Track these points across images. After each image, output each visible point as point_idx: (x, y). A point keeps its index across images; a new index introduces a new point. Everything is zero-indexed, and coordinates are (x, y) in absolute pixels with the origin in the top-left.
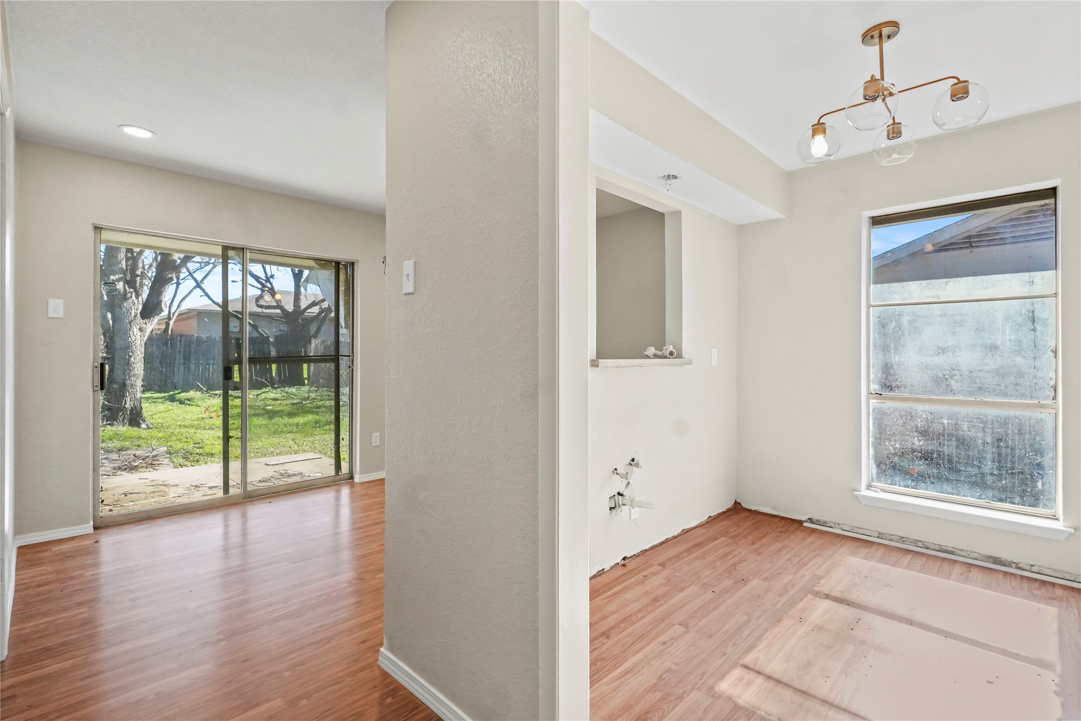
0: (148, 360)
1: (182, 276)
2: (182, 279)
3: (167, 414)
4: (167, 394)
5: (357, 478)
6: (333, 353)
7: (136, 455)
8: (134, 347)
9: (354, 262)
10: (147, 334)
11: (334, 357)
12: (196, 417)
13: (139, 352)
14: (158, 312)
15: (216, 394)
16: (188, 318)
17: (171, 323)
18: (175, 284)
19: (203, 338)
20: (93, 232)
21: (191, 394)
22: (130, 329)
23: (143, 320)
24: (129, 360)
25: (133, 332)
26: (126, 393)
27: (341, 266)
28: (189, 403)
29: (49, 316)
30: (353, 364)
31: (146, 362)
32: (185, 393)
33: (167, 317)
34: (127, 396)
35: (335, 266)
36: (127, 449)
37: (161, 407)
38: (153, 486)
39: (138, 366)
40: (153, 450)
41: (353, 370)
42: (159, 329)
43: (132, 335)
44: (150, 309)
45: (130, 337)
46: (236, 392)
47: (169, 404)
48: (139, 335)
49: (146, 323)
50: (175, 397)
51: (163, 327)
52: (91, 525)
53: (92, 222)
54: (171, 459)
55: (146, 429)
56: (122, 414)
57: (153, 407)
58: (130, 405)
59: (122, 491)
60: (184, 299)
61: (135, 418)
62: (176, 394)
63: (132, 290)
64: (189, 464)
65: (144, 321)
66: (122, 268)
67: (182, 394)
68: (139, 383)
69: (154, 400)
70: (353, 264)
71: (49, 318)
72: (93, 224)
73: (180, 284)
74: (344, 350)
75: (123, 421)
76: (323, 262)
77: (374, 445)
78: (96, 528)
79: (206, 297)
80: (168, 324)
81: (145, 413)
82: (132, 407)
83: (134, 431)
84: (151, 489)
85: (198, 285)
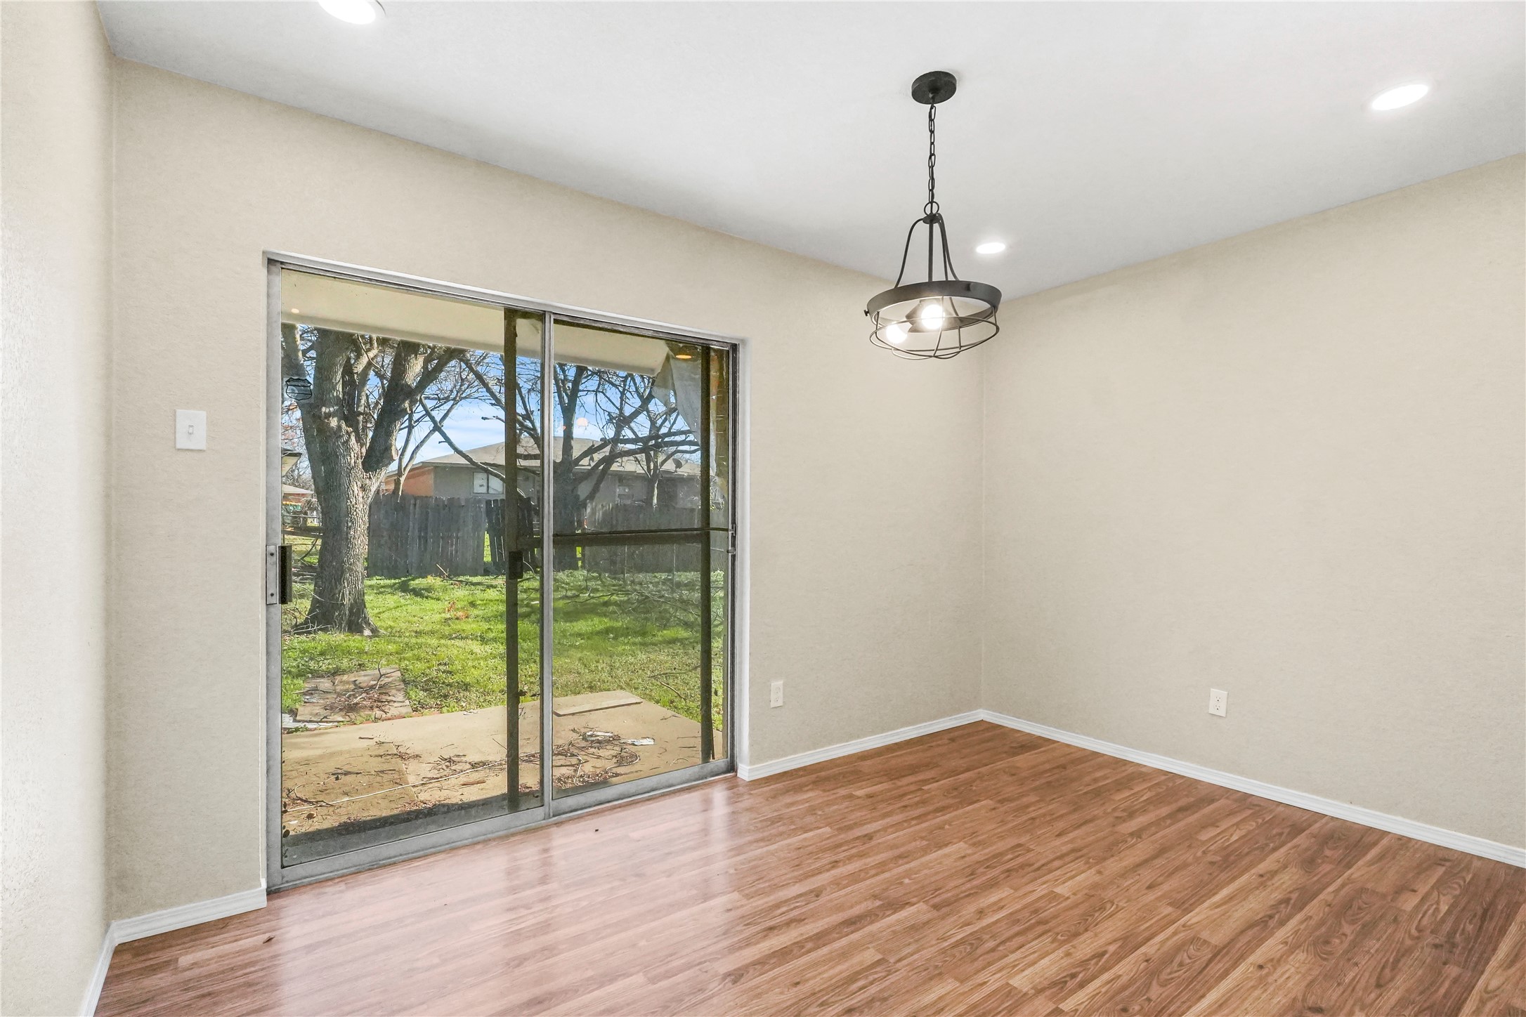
0: (373, 531)
1: (416, 417)
2: (416, 422)
3: (397, 613)
4: (397, 581)
5: (745, 772)
6: (697, 524)
7: (357, 682)
8: (355, 513)
9: (735, 345)
10: (371, 494)
11: (699, 532)
12: (437, 617)
13: (361, 521)
14: (387, 462)
15: (461, 581)
16: (423, 474)
17: (402, 479)
18: (407, 429)
19: (444, 501)
20: (265, 271)
21: (430, 580)
22: (348, 488)
23: (366, 472)
24: (348, 533)
25: (353, 491)
26: (344, 583)
27: (712, 354)
28: (426, 594)
29: (178, 446)
30: (734, 545)
31: (371, 535)
32: (420, 579)
33: (397, 472)
34: (345, 587)
35: (702, 353)
36: (344, 672)
37: (391, 600)
38: (381, 756)
39: (359, 542)
40: (381, 676)
41: (734, 557)
42: (386, 490)
43: (351, 496)
44: (376, 457)
45: (349, 498)
46: (487, 577)
47: (400, 595)
48: (361, 495)
49: (370, 478)
50: (408, 585)
51: (392, 487)
52: (261, 891)
53: (262, 248)
54: (407, 694)
55: (370, 637)
56: (339, 615)
57: (380, 600)
58: (349, 600)
59: (331, 766)
60: (418, 448)
61: (356, 621)
62: (410, 580)
63: (350, 429)
64: (432, 702)
65: (368, 474)
66: (338, 396)
67: (417, 581)
68: (360, 567)
69: (380, 590)
70: (734, 347)
71: (179, 450)
72: (264, 253)
73: (413, 427)
74: (717, 518)
75: (341, 624)
76: (681, 345)
77: (773, 704)
78: (272, 893)
79: (446, 444)
80: (397, 483)
81: (370, 612)
82: (351, 604)
83: (354, 641)
84: (376, 764)
85: (437, 428)
